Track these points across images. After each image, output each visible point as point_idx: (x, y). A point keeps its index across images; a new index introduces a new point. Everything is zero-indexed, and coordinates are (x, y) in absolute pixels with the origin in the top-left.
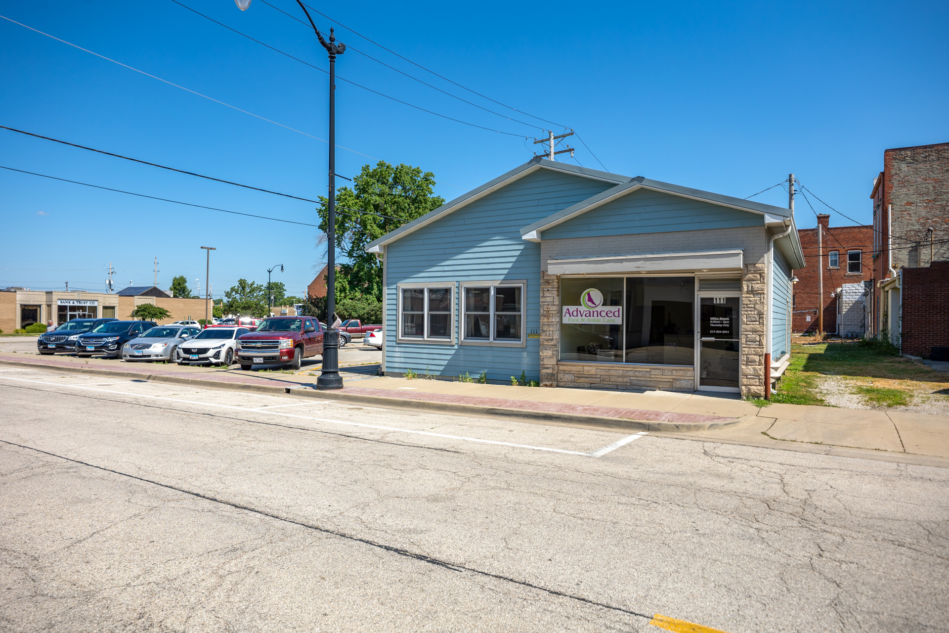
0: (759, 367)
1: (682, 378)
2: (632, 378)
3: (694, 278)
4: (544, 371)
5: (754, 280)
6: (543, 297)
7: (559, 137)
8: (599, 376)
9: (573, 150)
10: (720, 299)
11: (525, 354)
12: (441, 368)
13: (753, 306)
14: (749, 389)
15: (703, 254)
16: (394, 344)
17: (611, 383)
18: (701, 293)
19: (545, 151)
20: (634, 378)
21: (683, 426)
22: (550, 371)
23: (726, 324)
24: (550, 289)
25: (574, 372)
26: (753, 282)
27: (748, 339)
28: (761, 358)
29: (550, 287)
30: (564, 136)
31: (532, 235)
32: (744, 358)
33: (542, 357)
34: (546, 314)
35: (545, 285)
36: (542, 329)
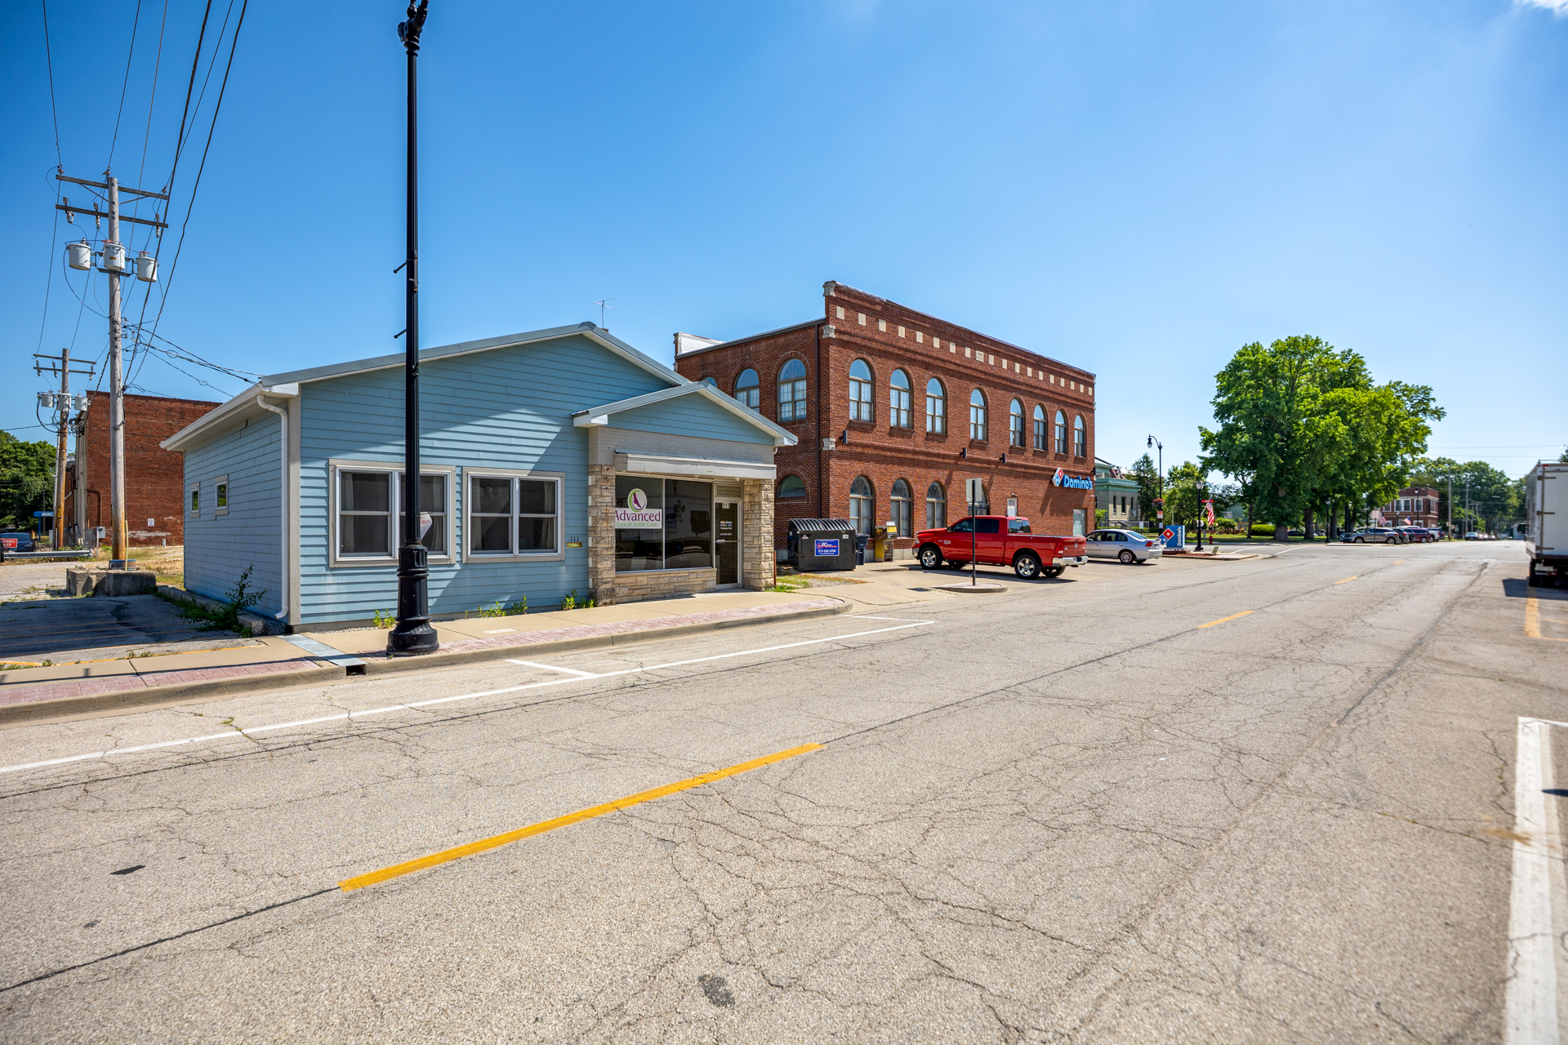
1: (708, 579)
8: (649, 586)
10: (727, 504)
17: (659, 592)
18: (718, 498)
24: (608, 487)
25: (629, 584)
26: (768, 492)
29: (609, 484)
32: (763, 556)
33: (600, 570)
34: (605, 518)
35: (604, 481)
36: (600, 536)
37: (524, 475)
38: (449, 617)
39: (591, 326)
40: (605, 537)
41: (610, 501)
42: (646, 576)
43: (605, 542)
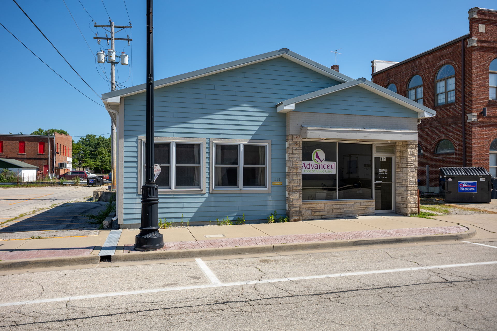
0: (416, 197)
1: (370, 206)
2: (345, 209)
3: (372, 145)
4: (294, 209)
6: (292, 154)
7: (119, 27)
8: (326, 210)
9: (131, 40)
10: (383, 158)
11: (270, 198)
12: (191, 215)
14: (412, 210)
17: (333, 214)
18: (377, 154)
19: (106, 35)
20: (346, 209)
22: (298, 209)
23: (386, 173)
24: (297, 148)
25: (312, 209)
26: (412, 149)
27: (411, 181)
28: (416, 192)
29: (298, 146)
30: (124, 27)
31: (290, 107)
32: (409, 192)
33: (292, 199)
34: (295, 167)
35: (294, 145)
36: (291, 178)
37: (246, 143)
38: (202, 223)
39: (286, 50)
40: (295, 179)
41: (299, 157)
42: (324, 204)
43: (295, 182)
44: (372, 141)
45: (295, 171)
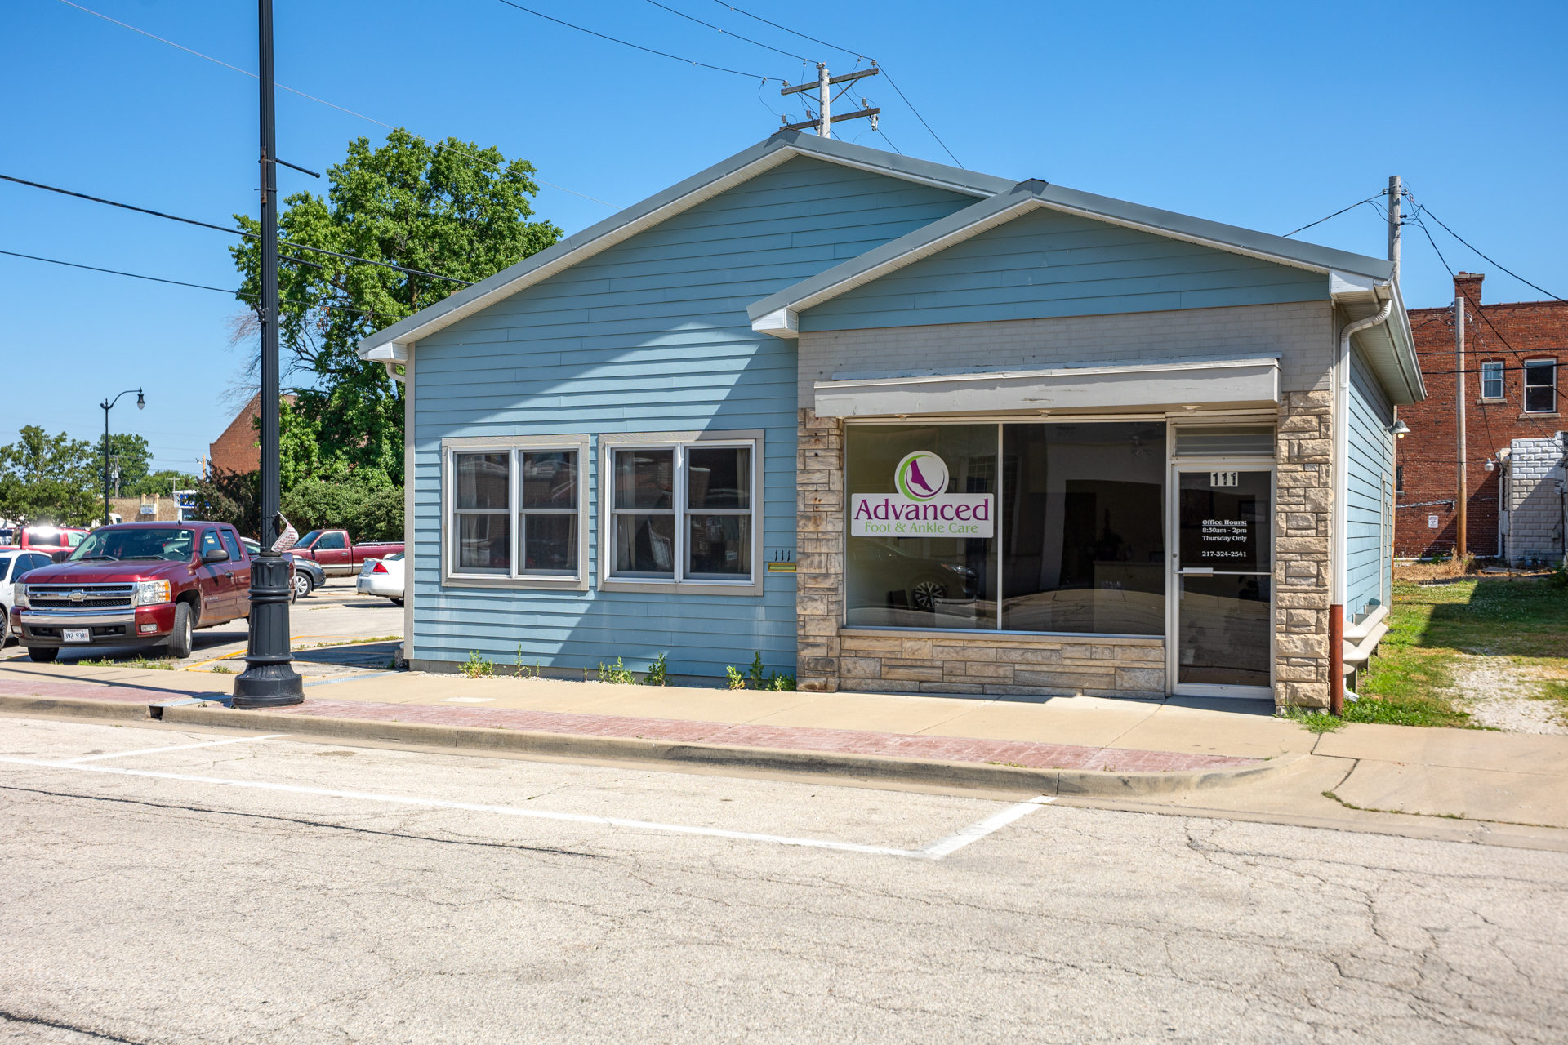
0: (1317, 637)
1: (1136, 665)
2: (1017, 667)
3: (1164, 424)
4: (807, 652)
5: (1304, 431)
6: (805, 471)
7: (844, 79)
8: (940, 664)
9: (877, 111)
10: (1225, 476)
11: (761, 612)
12: (554, 649)
13: (1301, 492)
14: (1294, 691)
15: (1184, 367)
16: (435, 590)
17: (968, 679)
18: (1181, 460)
19: (808, 114)
20: (1023, 667)
21: (1139, 780)
22: (821, 652)
23: (1240, 535)
24: (820, 453)
25: (881, 655)
26: (1302, 435)
27: (1290, 571)
28: (1321, 615)
29: (821, 446)
30: (855, 77)
31: (776, 321)
33: (802, 619)
34: (811, 514)
35: (809, 442)
36: (801, 550)
37: (692, 440)
40: (813, 554)
41: (826, 480)
42: (930, 642)
43: (812, 562)
44: (1160, 409)
45: (811, 528)
